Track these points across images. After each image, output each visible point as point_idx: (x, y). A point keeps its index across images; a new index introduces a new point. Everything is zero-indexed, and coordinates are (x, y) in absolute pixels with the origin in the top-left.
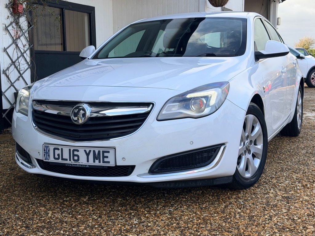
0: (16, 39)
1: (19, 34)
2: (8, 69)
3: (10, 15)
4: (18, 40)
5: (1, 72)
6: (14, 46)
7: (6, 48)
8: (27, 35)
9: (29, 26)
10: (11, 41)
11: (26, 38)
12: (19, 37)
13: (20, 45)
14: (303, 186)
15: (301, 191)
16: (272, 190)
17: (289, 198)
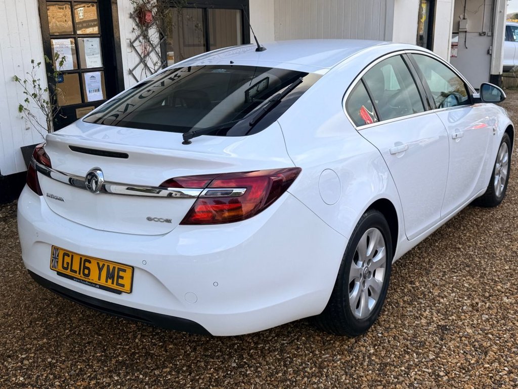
0: (144, 57)
1: (148, 49)
3: (136, 27)
4: (147, 58)
6: (142, 65)
7: (131, 69)
8: (158, 49)
9: (161, 37)
10: (137, 60)
11: (157, 54)
12: (148, 54)
13: (150, 64)
14: (472, 305)
15: (466, 315)
16: (428, 311)
17: (446, 328)
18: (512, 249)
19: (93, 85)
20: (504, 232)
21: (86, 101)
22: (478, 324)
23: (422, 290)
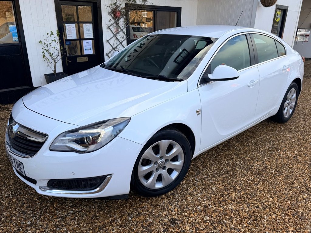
0: (116, 34)
1: (118, 30)
2: (110, 52)
3: (112, 19)
5: (105, 55)
6: (114, 38)
7: (108, 40)
9: (127, 24)
10: (112, 35)
11: (123, 32)
12: (118, 33)
13: (119, 38)
14: (205, 206)
15: (196, 213)
16: (175, 204)
17: (175, 222)
18: (266, 164)
19: (87, 46)
20: (269, 150)
21: (83, 54)
22: (197, 223)
23: (184, 187)
